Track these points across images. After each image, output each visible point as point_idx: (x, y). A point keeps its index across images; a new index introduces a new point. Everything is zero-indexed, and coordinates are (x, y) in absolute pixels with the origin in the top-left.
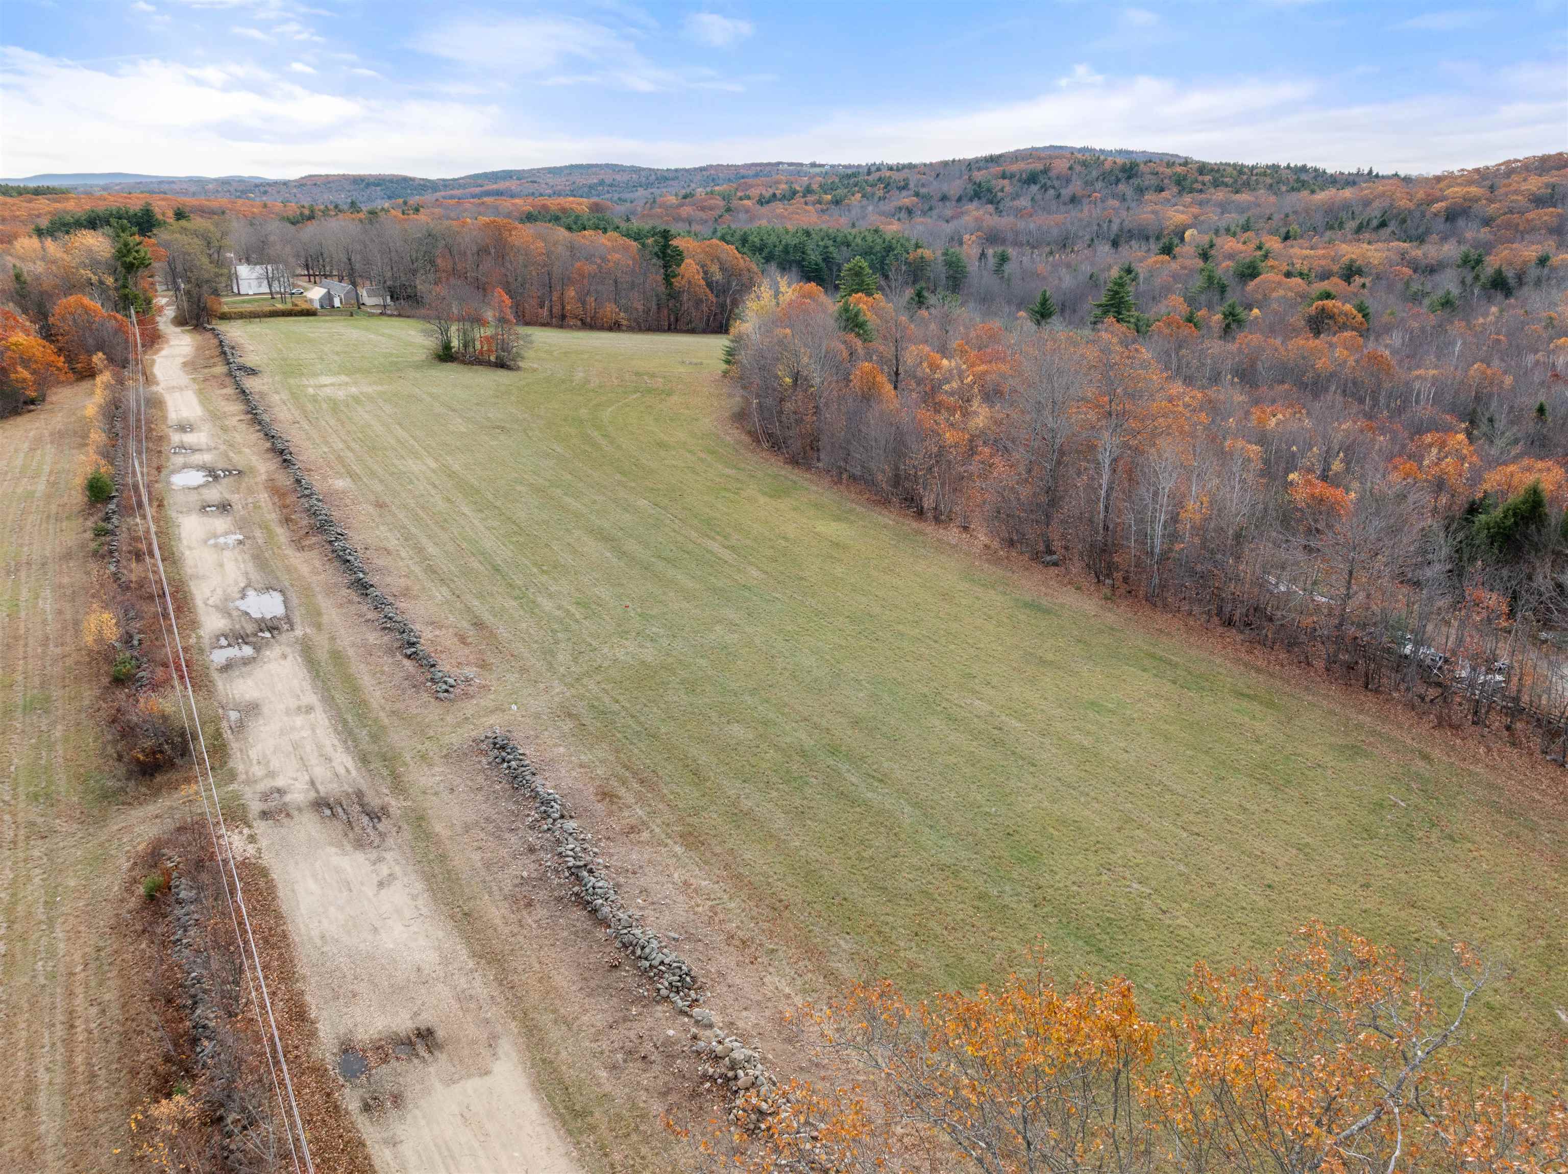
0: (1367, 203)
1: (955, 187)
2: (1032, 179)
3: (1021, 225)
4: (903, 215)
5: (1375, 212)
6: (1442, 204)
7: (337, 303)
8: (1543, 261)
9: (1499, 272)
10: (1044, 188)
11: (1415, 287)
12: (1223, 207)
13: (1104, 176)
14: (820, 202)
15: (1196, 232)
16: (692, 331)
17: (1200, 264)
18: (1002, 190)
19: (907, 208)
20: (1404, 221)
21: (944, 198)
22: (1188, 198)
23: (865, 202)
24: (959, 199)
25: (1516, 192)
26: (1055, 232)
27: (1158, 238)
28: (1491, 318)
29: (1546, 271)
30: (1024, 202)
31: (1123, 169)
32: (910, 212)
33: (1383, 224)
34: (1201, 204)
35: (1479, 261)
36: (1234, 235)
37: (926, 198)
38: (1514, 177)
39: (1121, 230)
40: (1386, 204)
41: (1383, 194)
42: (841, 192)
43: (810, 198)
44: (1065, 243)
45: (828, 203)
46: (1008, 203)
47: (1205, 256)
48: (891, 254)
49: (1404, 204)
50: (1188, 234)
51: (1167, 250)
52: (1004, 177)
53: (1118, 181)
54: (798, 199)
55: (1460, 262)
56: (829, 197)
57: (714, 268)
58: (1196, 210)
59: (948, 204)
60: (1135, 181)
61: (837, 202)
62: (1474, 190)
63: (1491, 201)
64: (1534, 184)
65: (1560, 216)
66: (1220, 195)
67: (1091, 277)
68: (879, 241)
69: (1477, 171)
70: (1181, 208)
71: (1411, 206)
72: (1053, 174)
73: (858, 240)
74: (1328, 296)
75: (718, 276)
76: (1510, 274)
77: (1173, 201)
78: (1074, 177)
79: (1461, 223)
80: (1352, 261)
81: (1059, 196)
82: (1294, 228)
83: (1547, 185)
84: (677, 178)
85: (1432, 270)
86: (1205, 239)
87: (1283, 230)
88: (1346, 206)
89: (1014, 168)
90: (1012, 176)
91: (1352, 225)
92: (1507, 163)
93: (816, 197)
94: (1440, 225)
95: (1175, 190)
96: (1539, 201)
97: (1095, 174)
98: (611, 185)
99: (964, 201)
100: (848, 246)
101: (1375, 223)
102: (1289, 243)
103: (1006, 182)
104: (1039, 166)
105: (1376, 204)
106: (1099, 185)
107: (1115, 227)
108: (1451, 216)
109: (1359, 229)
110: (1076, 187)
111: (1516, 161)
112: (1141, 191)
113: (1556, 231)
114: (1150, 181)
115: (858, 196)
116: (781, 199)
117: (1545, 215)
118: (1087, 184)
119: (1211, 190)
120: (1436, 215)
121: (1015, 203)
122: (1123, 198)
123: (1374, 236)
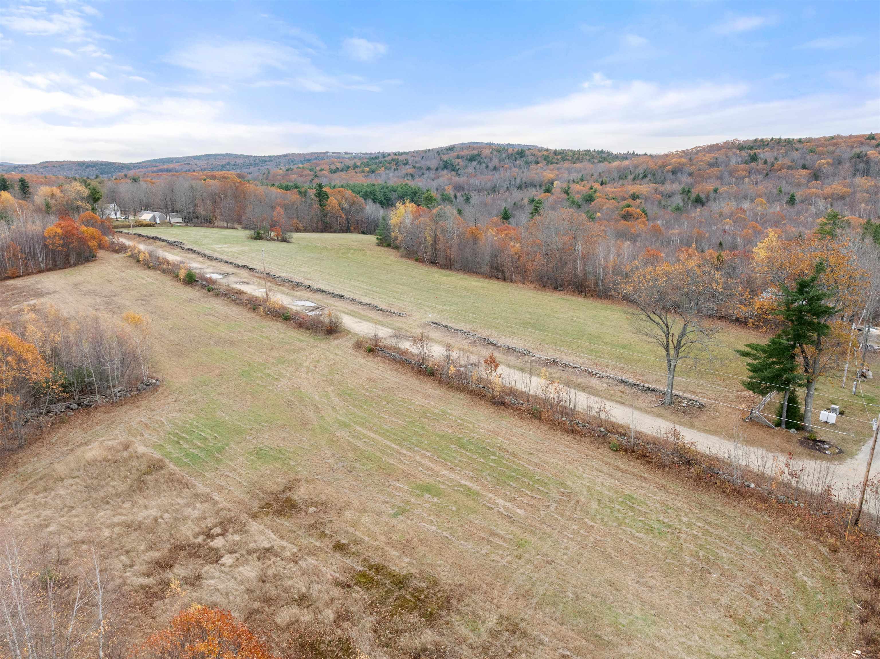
0: (636, 167)
1: (434, 163)
2: (472, 159)
3: (472, 181)
4: (409, 177)
5: (640, 171)
7: (158, 221)
8: (716, 191)
9: (698, 196)
10: (480, 163)
11: (663, 203)
12: (569, 171)
13: (509, 157)
14: (363, 172)
15: (559, 182)
16: (335, 232)
17: (566, 196)
18: (458, 164)
19: (411, 174)
20: (654, 175)
21: (429, 169)
22: (551, 167)
23: (387, 172)
24: (437, 169)
25: (701, 161)
26: (489, 184)
27: (540, 186)
28: (698, 213)
29: (717, 195)
30: (471, 170)
31: (518, 153)
32: (412, 176)
33: (645, 176)
34: (558, 169)
35: (689, 192)
36: (578, 183)
37: (420, 168)
38: (700, 155)
39: (522, 181)
40: (645, 167)
41: (643, 162)
42: (374, 166)
43: (358, 170)
44: (494, 190)
45: (369, 172)
46: (462, 171)
47: (567, 192)
48: (417, 195)
49: (653, 166)
50: (555, 183)
51: (548, 191)
52: (458, 158)
53: (516, 159)
54: (351, 171)
55: (681, 192)
56: (368, 169)
57: (343, 201)
58: (556, 172)
59: (431, 171)
60: (524, 159)
61: (373, 172)
62: (683, 160)
63: (691, 165)
64: (708, 157)
65: (720, 171)
66: (567, 164)
67: (515, 203)
68: (410, 189)
69: (683, 151)
70: (549, 171)
71: (657, 168)
72: (483, 156)
73: (399, 189)
74: (629, 206)
75: (346, 205)
76: (703, 196)
77: (545, 168)
78: (494, 157)
79: (679, 175)
80: (634, 193)
81: (487, 167)
82: (605, 179)
83: (714, 158)
84: (272, 161)
85: (669, 196)
86: (565, 186)
87: (600, 180)
88: (627, 168)
89: (463, 153)
90: (462, 158)
91: (631, 177)
92: (696, 148)
93: (361, 169)
94: (670, 176)
95: (544, 162)
96: (711, 165)
97: (504, 156)
98: (234, 165)
99: (439, 170)
100: (395, 191)
101: (641, 176)
102: (604, 186)
103: (460, 160)
104: (476, 152)
105: (640, 168)
106: (507, 161)
107: (518, 181)
108: (674, 172)
109: (634, 179)
110: (495, 162)
111: (700, 147)
112: (527, 163)
113: (720, 178)
114: (531, 159)
115: (383, 168)
116: (342, 171)
117: (715, 171)
118: (500, 160)
119: (562, 163)
120: (668, 172)
121: (466, 170)
122: (520, 167)
123: (642, 182)
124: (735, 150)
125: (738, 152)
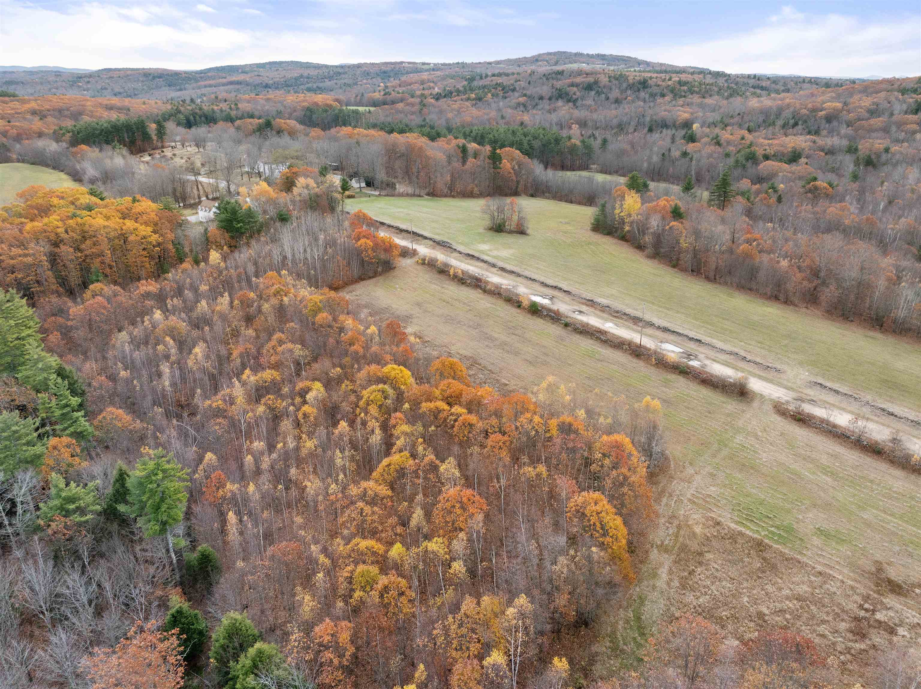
1: (545, 90)
2: (589, 87)
3: (595, 116)
4: (522, 108)
6: (823, 113)
8: (887, 150)
9: (867, 155)
10: (598, 93)
12: (703, 108)
13: (631, 87)
14: (468, 99)
15: (699, 126)
18: (574, 94)
19: (523, 104)
20: (805, 122)
21: (541, 98)
22: (681, 101)
24: (550, 99)
25: (858, 106)
26: (614, 121)
27: (676, 129)
29: (890, 155)
30: (590, 102)
31: (640, 83)
32: (525, 106)
33: (796, 124)
34: (689, 105)
35: (856, 150)
36: (722, 128)
37: (531, 97)
38: (856, 97)
39: (651, 121)
40: (792, 109)
42: (479, 93)
44: (622, 128)
46: (579, 103)
49: (802, 111)
50: (694, 126)
51: (691, 138)
52: (572, 85)
53: (639, 90)
55: (847, 149)
58: (689, 110)
59: (544, 101)
60: (649, 90)
61: (480, 99)
63: (849, 112)
64: (867, 101)
65: (885, 122)
66: (696, 99)
70: (681, 108)
71: (807, 112)
72: (602, 85)
74: (814, 178)
76: (873, 157)
77: (673, 103)
78: (614, 87)
79: (835, 123)
80: (794, 148)
81: (607, 99)
82: (750, 123)
83: (874, 103)
85: (830, 152)
86: (709, 131)
87: (746, 126)
89: (578, 80)
90: (577, 85)
91: (779, 124)
94: (823, 123)
95: (671, 96)
96: (873, 112)
97: (625, 85)
99: (553, 100)
101: (792, 122)
102: (753, 134)
103: (575, 89)
104: (591, 79)
106: (629, 92)
107: (647, 119)
108: (829, 119)
109: (784, 126)
110: (615, 94)
112: (653, 95)
113: (886, 130)
114: (655, 90)
115: (490, 95)
116: (445, 97)
117: (877, 122)
118: (621, 93)
119: (690, 96)
120: (821, 118)
121: (584, 102)
122: (645, 101)
123: (795, 131)
124: (896, 93)
125: (900, 97)
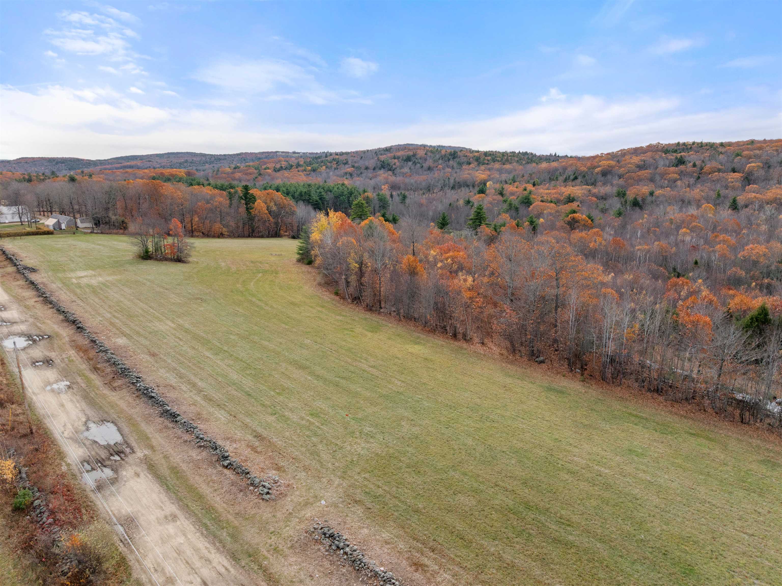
0: (565, 169)
1: (371, 163)
2: (408, 159)
3: (407, 180)
4: (348, 176)
5: (569, 172)
6: (599, 169)
7: (63, 227)
8: (652, 194)
9: (635, 199)
10: (415, 163)
11: (601, 206)
12: (500, 171)
13: (442, 158)
14: (305, 170)
15: (492, 183)
16: (262, 237)
17: (500, 197)
18: (395, 164)
19: (350, 173)
20: (584, 176)
21: (367, 168)
22: (483, 167)
23: (328, 170)
24: (374, 169)
25: (629, 163)
26: (424, 184)
27: (473, 186)
28: (645, 220)
29: (654, 198)
30: (406, 170)
31: (451, 154)
32: (351, 175)
33: (576, 178)
34: (489, 170)
35: (624, 194)
36: (510, 184)
37: (358, 168)
38: (627, 157)
39: (455, 181)
40: (574, 168)
41: (572, 165)
42: (315, 165)
43: (300, 169)
44: (429, 189)
46: (398, 171)
47: (501, 194)
48: (353, 195)
50: (488, 184)
51: (482, 191)
52: (395, 158)
53: (449, 160)
54: (294, 169)
55: (616, 194)
56: (310, 168)
57: (272, 204)
58: (488, 173)
59: (369, 171)
60: (458, 160)
61: (314, 170)
62: (612, 163)
63: (620, 167)
64: (636, 160)
65: (651, 173)
66: (497, 165)
67: (450, 204)
68: (346, 189)
69: (608, 154)
70: (481, 172)
71: (585, 169)
72: (418, 156)
73: (336, 189)
75: (274, 208)
76: (639, 199)
77: (477, 168)
78: (428, 158)
79: (609, 177)
80: (570, 195)
81: (422, 167)
82: (536, 180)
83: (641, 160)
84: (226, 159)
85: (604, 198)
86: (498, 186)
87: (532, 181)
88: (556, 169)
89: (400, 154)
90: (398, 158)
91: (561, 178)
92: (621, 150)
93: (303, 168)
94: (600, 177)
95: (476, 163)
96: (640, 167)
97: (438, 156)
98: (191, 163)
99: (377, 170)
100: (331, 192)
101: (572, 177)
102: (537, 187)
103: (396, 161)
104: (411, 153)
105: (569, 169)
106: (440, 161)
107: (452, 181)
108: (604, 174)
109: (566, 180)
110: (430, 163)
111: (624, 150)
112: (460, 164)
113: (652, 180)
114: (464, 160)
115: (324, 167)
116: (285, 169)
117: (644, 173)
118: (435, 161)
119: (492, 163)
120: (597, 173)
121: (402, 170)
122: (453, 168)
123: (574, 183)
124: (660, 153)
125: (664, 155)
